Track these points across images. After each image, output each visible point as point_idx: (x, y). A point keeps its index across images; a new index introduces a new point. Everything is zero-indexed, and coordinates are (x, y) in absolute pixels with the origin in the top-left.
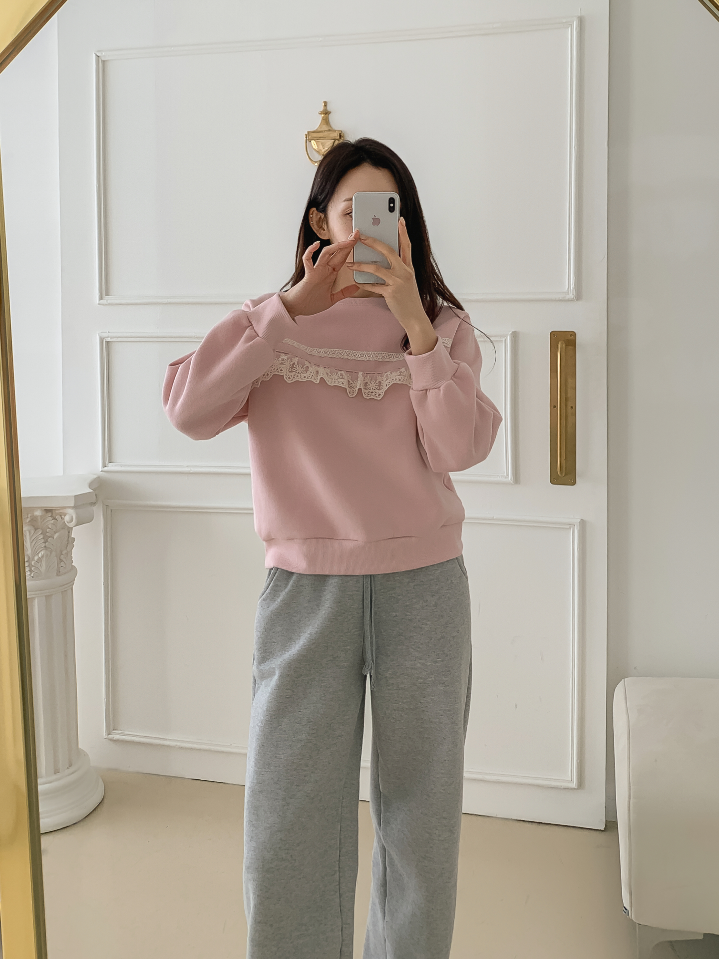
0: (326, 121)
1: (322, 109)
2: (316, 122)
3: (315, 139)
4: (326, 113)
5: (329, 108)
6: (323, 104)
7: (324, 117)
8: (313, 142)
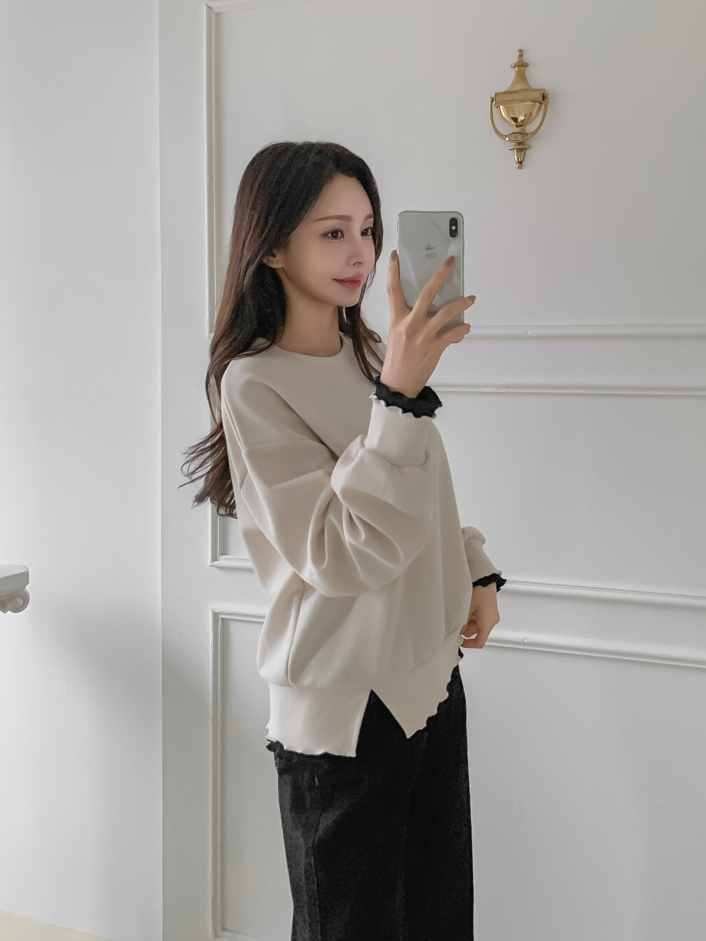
0: (522, 77)
1: (515, 59)
2: (506, 80)
3: (504, 103)
4: (522, 66)
5: (526, 59)
6: (518, 54)
7: (518, 71)
8: (501, 107)
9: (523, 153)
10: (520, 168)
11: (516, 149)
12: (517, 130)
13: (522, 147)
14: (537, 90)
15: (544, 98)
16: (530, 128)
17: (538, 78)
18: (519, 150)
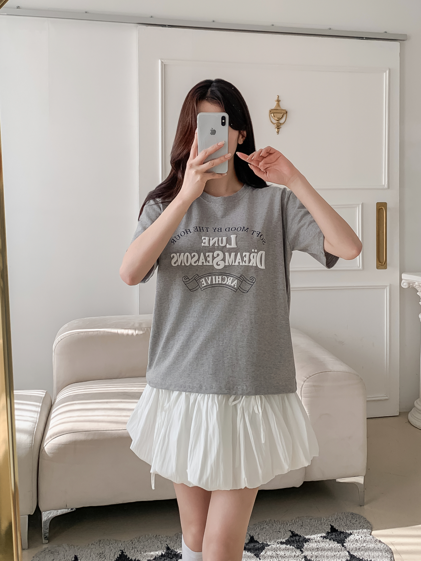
0: (278, 105)
1: (276, 98)
2: (274, 105)
3: (273, 113)
4: (278, 101)
5: (280, 99)
6: (277, 97)
7: (278, 103)
8: (272, 114)
9: (278, 130)
10: (278, 134)
11: (276, 128)
12: (277, 122)
13: (278, 127)
14: (284, 110)
15: (287, 112)
16: (282, 121)
17: (284, 106)
18: (278, 128)
